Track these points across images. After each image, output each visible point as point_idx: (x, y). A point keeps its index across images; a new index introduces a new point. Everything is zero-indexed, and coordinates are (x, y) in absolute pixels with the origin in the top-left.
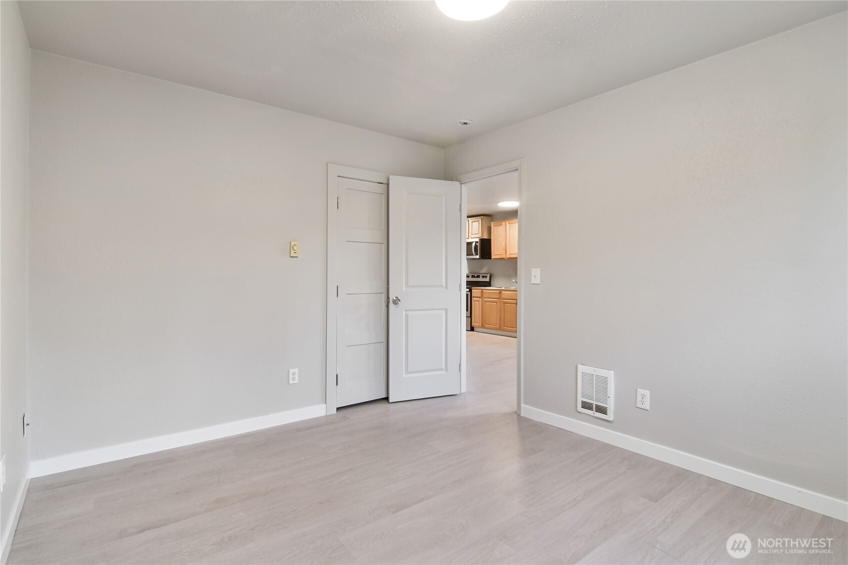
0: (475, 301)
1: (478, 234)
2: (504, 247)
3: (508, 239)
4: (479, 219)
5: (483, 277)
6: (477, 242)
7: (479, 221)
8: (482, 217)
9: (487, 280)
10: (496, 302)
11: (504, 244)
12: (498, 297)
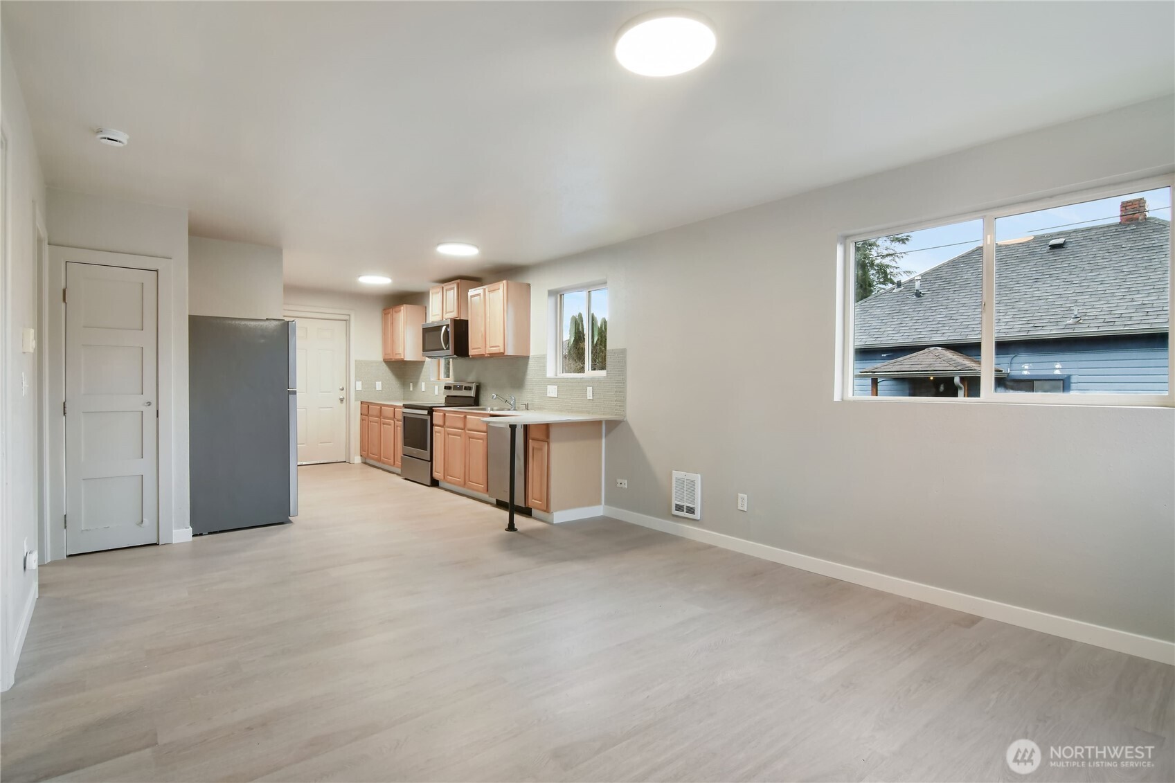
0: (436, 432)
1: (453, 311)
2: (484, 334)
3: (488, 320)
4: (454, 285)
5: (466, 388)
6: (448, 326)
7: (453, 288)
8: (458, 281)
9: (472, 393)
10: (460, 436)
11: (483, 329)
12: (462, 426)
